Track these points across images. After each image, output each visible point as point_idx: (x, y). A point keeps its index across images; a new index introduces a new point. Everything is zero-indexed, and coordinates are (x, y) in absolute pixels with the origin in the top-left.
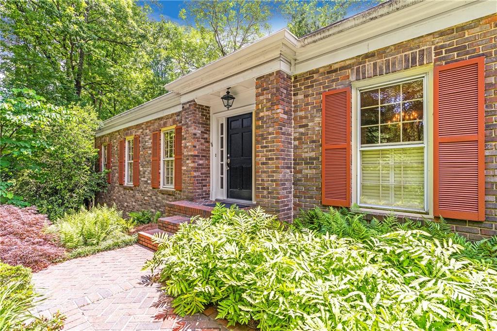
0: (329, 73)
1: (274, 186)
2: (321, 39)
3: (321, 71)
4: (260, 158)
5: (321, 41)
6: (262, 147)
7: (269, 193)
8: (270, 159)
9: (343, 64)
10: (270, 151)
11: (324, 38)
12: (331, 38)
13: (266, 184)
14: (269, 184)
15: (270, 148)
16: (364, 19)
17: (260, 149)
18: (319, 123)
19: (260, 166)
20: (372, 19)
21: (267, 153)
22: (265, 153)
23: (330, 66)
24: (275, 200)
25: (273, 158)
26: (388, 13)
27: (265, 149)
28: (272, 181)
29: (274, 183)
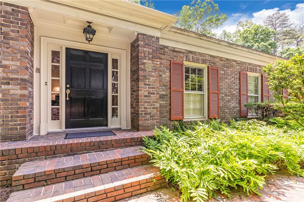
0: (173, 51)
1: (155, 112)
2: (180, 33)
3: (170, 48)
4: (143, 92)
5: (179, 34)
6: (144, 84)
7: (151, 116)
8: (151, 93)
9: (180, 50)
10: (152, 88)
11: (181, 34)
12: (184, 36)
13: (149, 111)
14: (150, 110)
15: (151, 86)
16: (198, 37)
17: (143, 86)
18: (168, 76)
19: (143, 98)
20: (200, 39)
21: (150, 89)
22: (147, 89)
23: (174, 48)
24: (156, 121)
25: (155, 93)
26: (205, 40)
27: (147, 86)
28: (153, 108)
29: (155, 110)
